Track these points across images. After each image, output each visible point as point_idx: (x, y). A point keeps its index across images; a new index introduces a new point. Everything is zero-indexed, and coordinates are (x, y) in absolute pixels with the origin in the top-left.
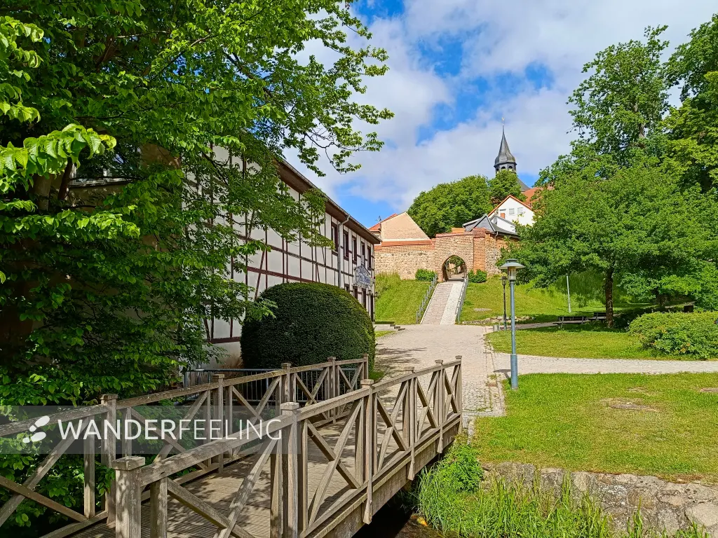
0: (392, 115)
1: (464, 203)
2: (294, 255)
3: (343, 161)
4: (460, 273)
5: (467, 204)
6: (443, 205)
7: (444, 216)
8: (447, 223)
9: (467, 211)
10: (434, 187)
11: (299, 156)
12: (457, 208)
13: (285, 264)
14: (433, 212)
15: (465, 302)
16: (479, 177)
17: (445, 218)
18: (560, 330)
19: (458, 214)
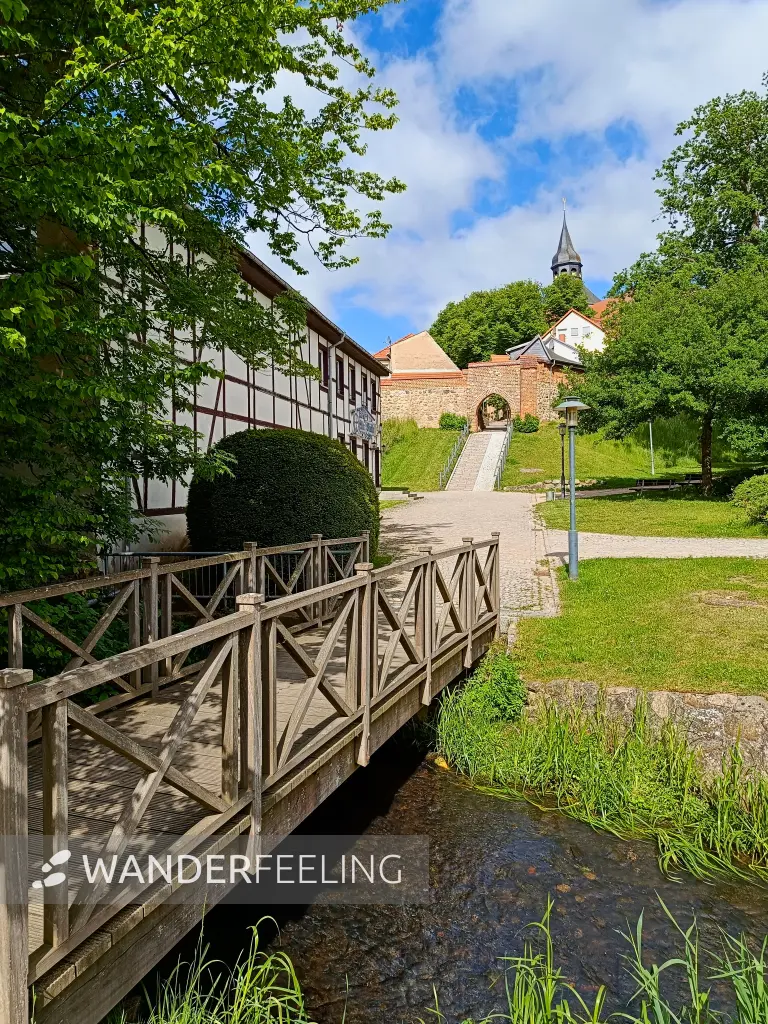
0: (402, 187)
1: (508, 319)
2: (265, 391)
3: (333, 252)
4: (502, 419)
5: (513, 320)
6: (480, 322)
7: (480, 337)
8: (484, 349)
9: (512, 331)
10: (467, 297)
11: (270, 245)
12: (499, 326)
13: (251, 403)
14: (464, 332)
15: (509, 460)
16: (530, 283)
17: (482, 340)
18: (639, 498)
19: (500, 335)
